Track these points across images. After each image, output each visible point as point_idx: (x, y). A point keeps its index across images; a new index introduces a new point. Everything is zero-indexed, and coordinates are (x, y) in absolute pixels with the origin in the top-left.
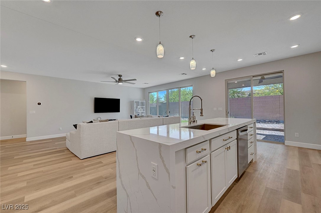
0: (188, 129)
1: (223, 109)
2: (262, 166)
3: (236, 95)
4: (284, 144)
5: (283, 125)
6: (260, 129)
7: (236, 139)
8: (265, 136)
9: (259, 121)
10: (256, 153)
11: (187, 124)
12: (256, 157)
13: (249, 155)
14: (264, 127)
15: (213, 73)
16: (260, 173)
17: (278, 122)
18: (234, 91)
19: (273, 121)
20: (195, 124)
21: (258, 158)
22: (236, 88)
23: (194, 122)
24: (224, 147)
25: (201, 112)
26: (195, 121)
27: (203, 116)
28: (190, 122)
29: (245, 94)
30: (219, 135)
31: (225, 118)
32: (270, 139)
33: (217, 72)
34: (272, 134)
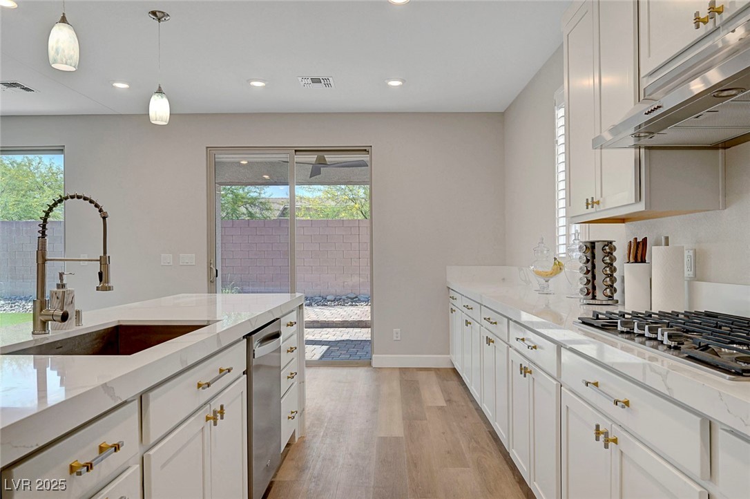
0: (30, 358)
1: (195, 259)
2: (318, 449)
3: (243, 210)
4: (370, 364)
5: (368, 308)
6: (311, 325)
7: (244, 373)
8: (325, 348)
9: (311, 301)
10: (304, 410)
11: (24, 332)
12: (302, 423)
13: (284, 421)
14: (322, 318)
15: (159, 110)
16: (316, 473)
17: (354, 300)
18: (237, 196)
19: (344, 297)
20: (71, 330)
21: (307, 424)
22: (247, 185)
23: (65, 317)
24: (200, 412)
25: (100, 274)
26: (72, 315)
27: (109, 289)
28: (44, 323)
29: (270, 209)
30: (180, 368)
31: (205, 296)
32: (338, 353)
33: (174, 112)
34: (343, 338)
